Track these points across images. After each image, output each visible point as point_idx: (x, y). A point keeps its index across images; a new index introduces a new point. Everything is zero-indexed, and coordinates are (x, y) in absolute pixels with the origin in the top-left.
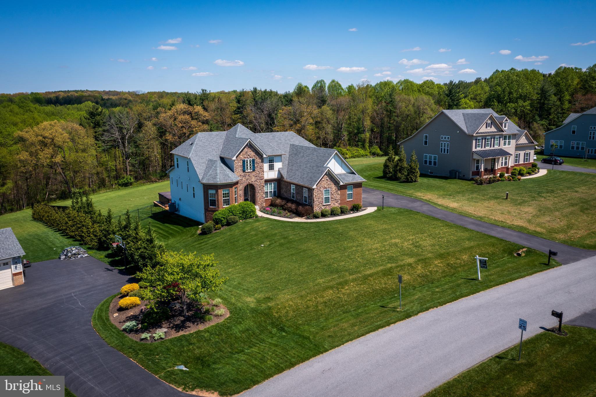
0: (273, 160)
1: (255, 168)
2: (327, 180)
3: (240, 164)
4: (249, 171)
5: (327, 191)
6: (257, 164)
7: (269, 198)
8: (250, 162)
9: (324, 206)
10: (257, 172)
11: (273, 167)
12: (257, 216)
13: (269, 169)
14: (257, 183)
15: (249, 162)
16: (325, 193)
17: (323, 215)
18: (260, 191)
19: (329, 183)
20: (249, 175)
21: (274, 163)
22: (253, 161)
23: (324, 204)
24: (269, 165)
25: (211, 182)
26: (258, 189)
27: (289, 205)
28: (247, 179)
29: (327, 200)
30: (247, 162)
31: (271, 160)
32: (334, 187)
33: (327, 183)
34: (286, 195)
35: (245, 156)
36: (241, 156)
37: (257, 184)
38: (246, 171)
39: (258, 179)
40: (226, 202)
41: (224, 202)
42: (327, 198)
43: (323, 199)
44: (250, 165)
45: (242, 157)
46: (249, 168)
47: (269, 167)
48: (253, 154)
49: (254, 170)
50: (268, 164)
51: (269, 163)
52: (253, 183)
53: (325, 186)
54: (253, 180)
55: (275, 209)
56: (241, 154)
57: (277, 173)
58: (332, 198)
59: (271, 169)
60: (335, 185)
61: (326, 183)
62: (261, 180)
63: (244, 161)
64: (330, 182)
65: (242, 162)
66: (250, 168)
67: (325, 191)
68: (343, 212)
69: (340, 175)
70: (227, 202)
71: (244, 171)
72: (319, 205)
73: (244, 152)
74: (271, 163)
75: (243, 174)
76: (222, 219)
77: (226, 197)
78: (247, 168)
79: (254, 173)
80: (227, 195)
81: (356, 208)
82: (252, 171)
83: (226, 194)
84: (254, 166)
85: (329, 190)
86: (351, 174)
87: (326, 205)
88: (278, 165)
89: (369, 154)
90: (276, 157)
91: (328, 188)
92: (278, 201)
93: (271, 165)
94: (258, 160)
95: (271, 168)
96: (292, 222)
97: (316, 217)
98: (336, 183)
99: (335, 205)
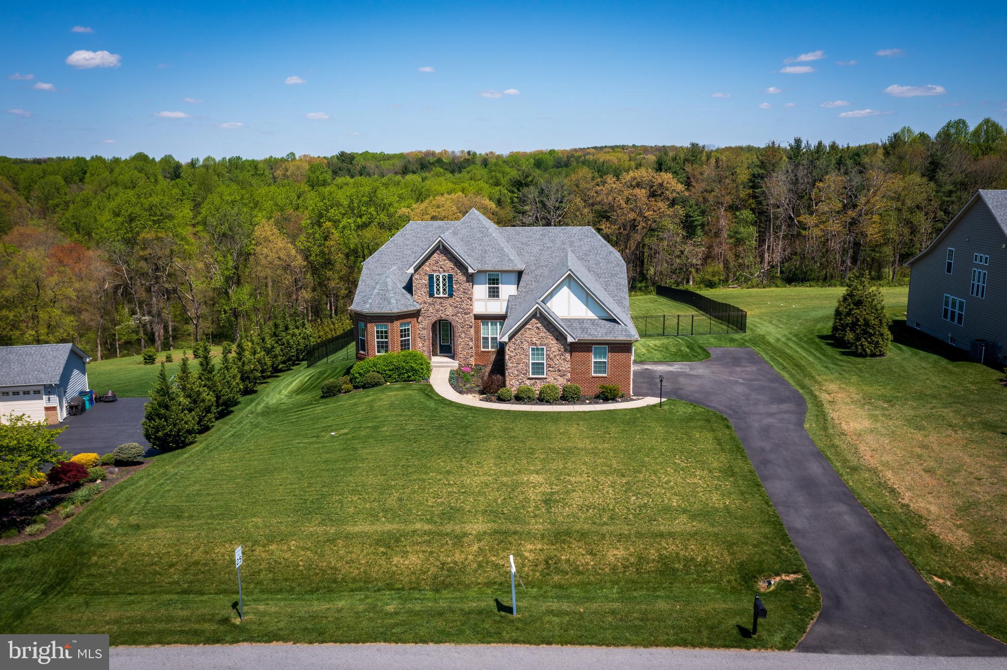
0: (498, 280)
1: (453, 291)
2: (538, 328)
3: (424, 281)
4: (441, 295)
5: (537, 351)
6: (458, 285)
7: (490, 349)
8: (444, 280)
9: (529, 379)
10: (457, 299)
11: (498, 292)
13: (490, 296)
14: (457, 319)
15: (441, 280)
16: (533, 354)
17: (519, 399)
18: (463, 335)
19: (542, 334)
20: (441, 303)
21: (500, 286)
22: (450, 277)
23: (531, 376)
24: (490, 288)
26: (458, 330)
28: (438, 311)
29: (538, 368)
30: (438, 280)
31: (494, 280)
32: (555, 346)
33: (538, 334)
35: (435, 268)
36: (426, 268)
37: (457, 321)
38: (436, 295)
39: (459, 313)
40: (382, 347)
41: (378, 347)
42: (538, 364)
43: (527, 365)
44: (444, 285)
45: (428, 269)
46: (441, 290)
47: (490, 292)
48: (449, 265)
49: (451, 295)
50: (487, 286)
51: (489, 284)
52: (450, 318)
53: (534, 339)
54: (448, 312)
55: (473, 373)
56: (427, 263)
57: (505, 304)
58: (549, 366)
59: (494, 296)
60: (557, 339)
61: (535, 333)
62: (466, 314)
63: (431, 277)
64: (544, 333)
65: (427, 278)
66: (444, 290)
67: (533, 349)
68: (567, 397)
69: (581, 321)
71: (431, 295)
72: (518, 375)
73: (432, 260)
74: (494, 284)
75: (430, 300)
76: (357, 375)
77: (382, 338)
78: (438, 290)
79: (450, 301)
80: (383, 334)
81: (607, 396)
82: (447, 296)
83: (382, 332)
84: (451, 286)
85: (543, 349)
86: (606, 323)
87: (536, 379)
88: (507, 290)
90: (504, 275)
91: (541, 344)
93: (494, 288)
94: (460, 277)
95: (494, 293)
97: (501, 400)
98: (560, 336)
99: (559, 382)
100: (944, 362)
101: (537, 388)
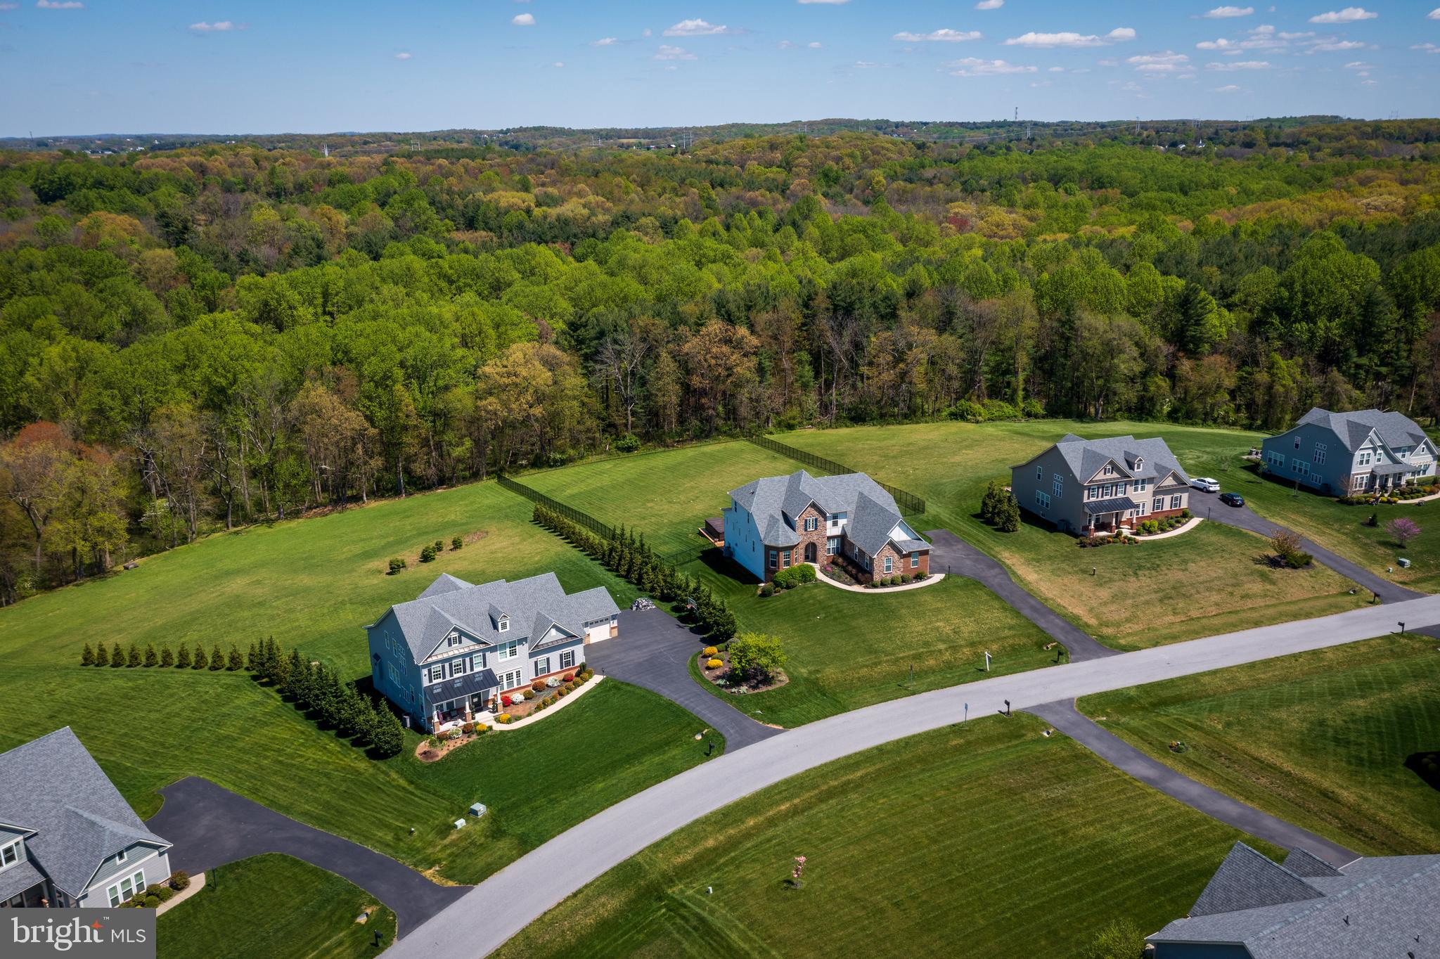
0: (837, 517)
1: (817, 526)
2: (889, 549)
3: (802, 523)
4: (811, 530)
5: (889, 560)
6: (820, 523)
7: (831, 556)
8: (813, 521)
9: (884, 575)
10: (819, 530)
11: (837, 524)
12: (816, 580)
13: (833, 526)
14: (819, 540)
15: (811, 521)
16: (886, 562)
17: (883, 585)
18: (822, 549)
20: (811, 534)
21: (838, 520)
22: (816, 520)
23: (885, 572)
24: (833, 522)
25: (773, 544)
26: (819, 546)
27: (850, 568)
28: (809, 539)
29: (888, 568)
30: (809, 522)
31: (835, 518)
32: (896, 556)
34: (849, 554)
35: (808, 516)
37: (818, 542)
38: (808, 531)
39: (820, 537)
41: (784, 564)
42: (888, 566)
43: (883, 568)
44: (813, 524)
45: (804, 516)
46: (811, 527)
47: (833, 524)
48: (816, 513)
49: (816, 529)
51: (833, 520)
52: (815, 541)
53: (887, 554)
54: (814, 539)
55: (837, 570)
56: (804, 514)
57: (840, 529)
58: (893, 567)
59: (835, 526)
60: (897, 553)
61: (888, 552)
62: (824, 537)
63: (806, 521)
64: (892, 551)
65: (804, 521)
66: (813, 527)
67: (886, 560)
68: (904, 581)
69: (905, 542)
70: (787, 563)
71: (806, 530)
72: (879, 574)
73: (806, 512)
74: (835, 520)
75: (804, 533)
76: (782, 581)
77: (787, 559)
78: (809, 527)
79: (816, 532)
80: (788, 556)
81: (919, 577)
82: (814, 529)
84: (816, 524)
85: (891, 559)
86: (916, 542)
87: (887, 575)
88: (842, 522)
89: (1019, 414)
90: (841, 514)
91: (890, 557)
92: (840, 560)
93: (835, 522)
94: (821, 519)
95: (835, 524)
96: (849, 592)
97: (875, 586)
98: (899, 551)
99: (897, 573)
100: (1048, 533)
101: (889, 578)
